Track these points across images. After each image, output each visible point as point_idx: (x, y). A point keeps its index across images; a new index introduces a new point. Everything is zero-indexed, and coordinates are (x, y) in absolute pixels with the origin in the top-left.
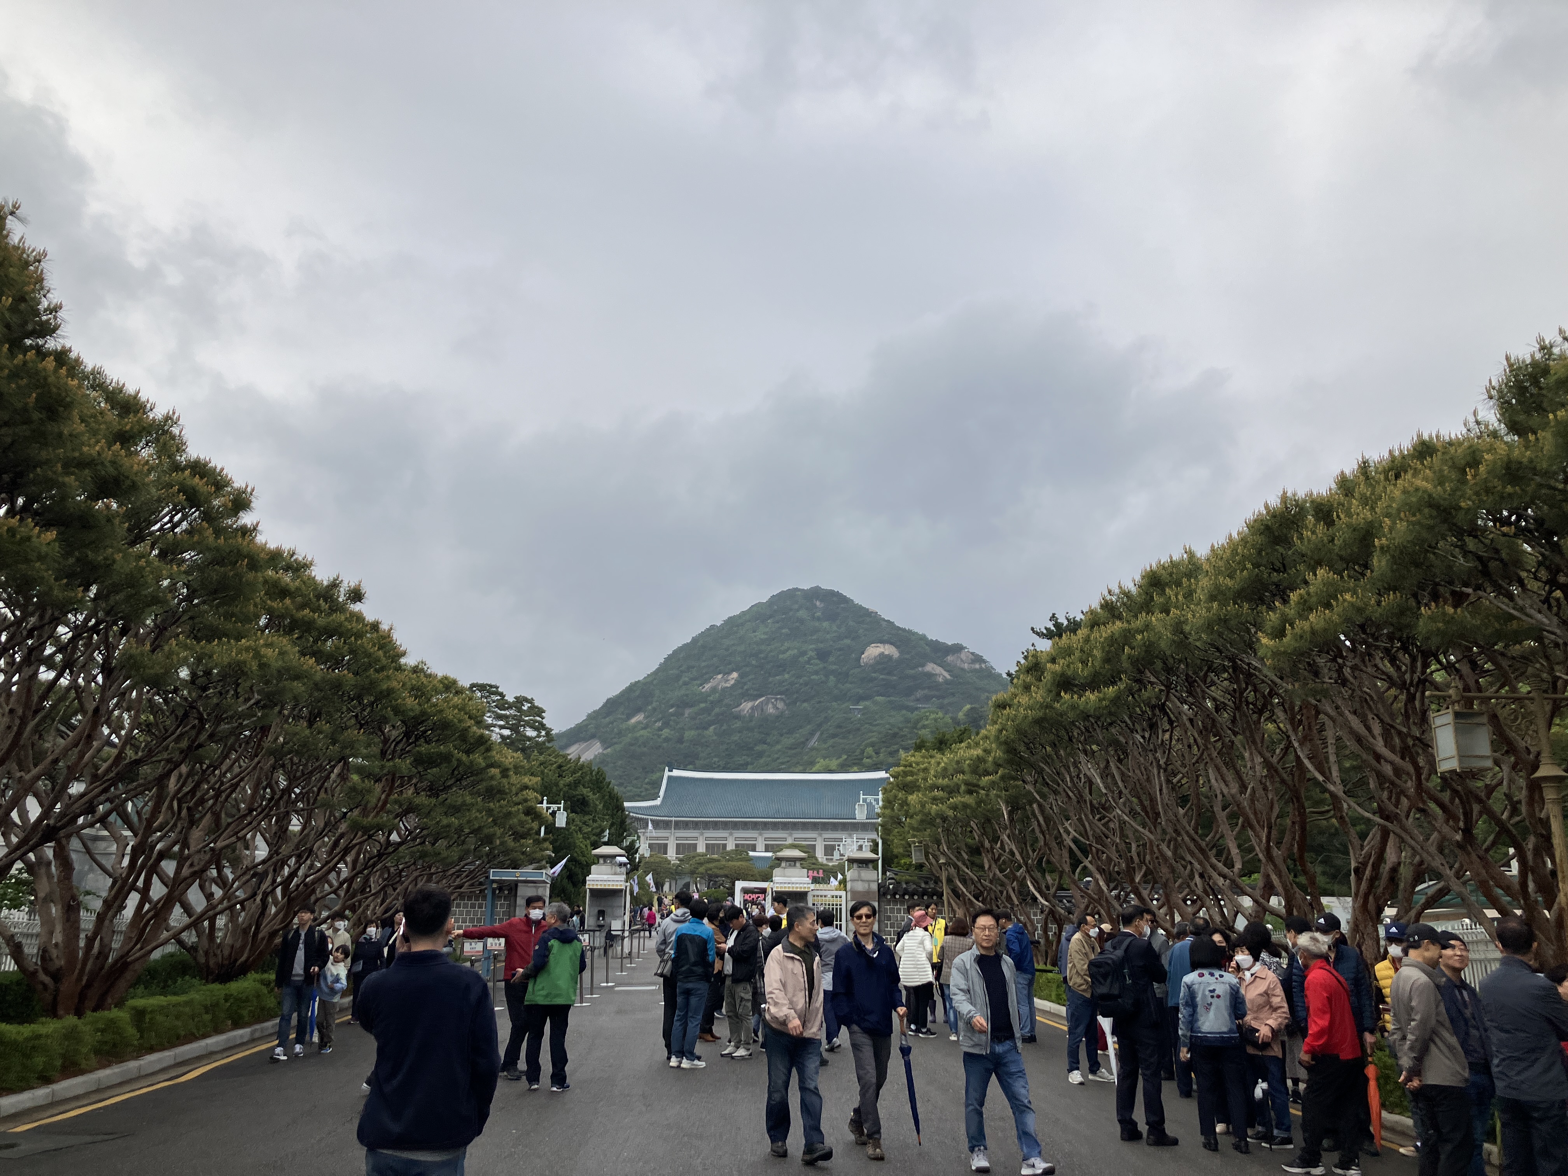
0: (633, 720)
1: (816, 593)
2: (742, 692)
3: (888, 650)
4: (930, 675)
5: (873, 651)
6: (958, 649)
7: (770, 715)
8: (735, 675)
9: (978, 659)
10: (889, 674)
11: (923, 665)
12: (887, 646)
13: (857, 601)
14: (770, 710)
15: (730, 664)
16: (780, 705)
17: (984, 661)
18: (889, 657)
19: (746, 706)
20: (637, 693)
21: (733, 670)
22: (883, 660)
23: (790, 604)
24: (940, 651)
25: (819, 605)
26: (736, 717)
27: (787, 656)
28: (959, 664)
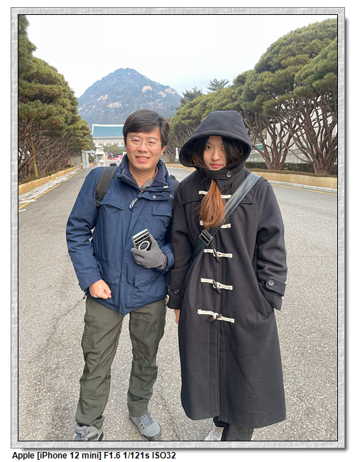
1: (127, 69)
2: (108, 101)
3: (150, 88)
4: (160, 95)
5: (145, 88)
6: (168, 87)
8: (107, 96)
11: (159, 92)
15: (105, 92)
16: (120, 105)
17: (175, 91)
18: (150, 90)
19: (111, 105)
22: (148, 91)
23: (120, 73)
24: (163, 88)
25: (129, 74)
26: (108, 108)
27: (121, 90)
28: (168, 92)
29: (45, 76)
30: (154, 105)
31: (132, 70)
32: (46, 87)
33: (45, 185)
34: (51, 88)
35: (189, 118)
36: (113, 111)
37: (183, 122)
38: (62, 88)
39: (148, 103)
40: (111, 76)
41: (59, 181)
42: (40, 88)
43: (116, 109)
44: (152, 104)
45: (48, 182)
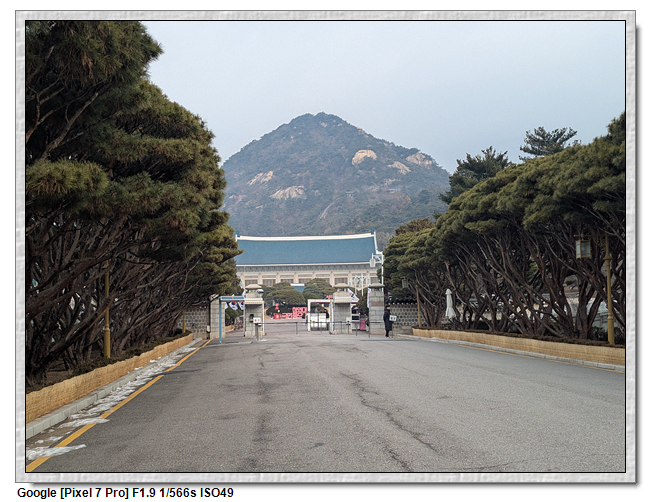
1: (322, 116)
2: (273, 185)
3: (370, 154)
4: (396, 169)
5: (360, 155)
6: (414, 151)
7: (295, 198)
8: (271, 173)
9: (428, 158)
10: (369, 169)
11: (392, 164)
12: (369, 151)
13: (348, 122)
14: (294, 195)
15: (267, 165)
16: (301, 192)
17: (432, 159)
18: (370, 158)
19: (278, 194)
21: (270, 170)
22: (367, 161)
23: (305, 125)
24: (403, 153)
25: (324, 125)
26: (273, 200)
27: (304, 160)
28: (416, 162)
29: (164, 120)
30: (379, 192)
31: (332, 117)
32: (165, 144)
33: (127, 378)
34: (177, 147)
35: (485, 216)
36: (282, 206)
37: (469, 226)
38: (200, 146)
39: (366, 188)
40: (283, 132)
41: (157, 370)
42: (151, 145)
43: (291, 202)
44: (375, 188)
45: (132, 371)
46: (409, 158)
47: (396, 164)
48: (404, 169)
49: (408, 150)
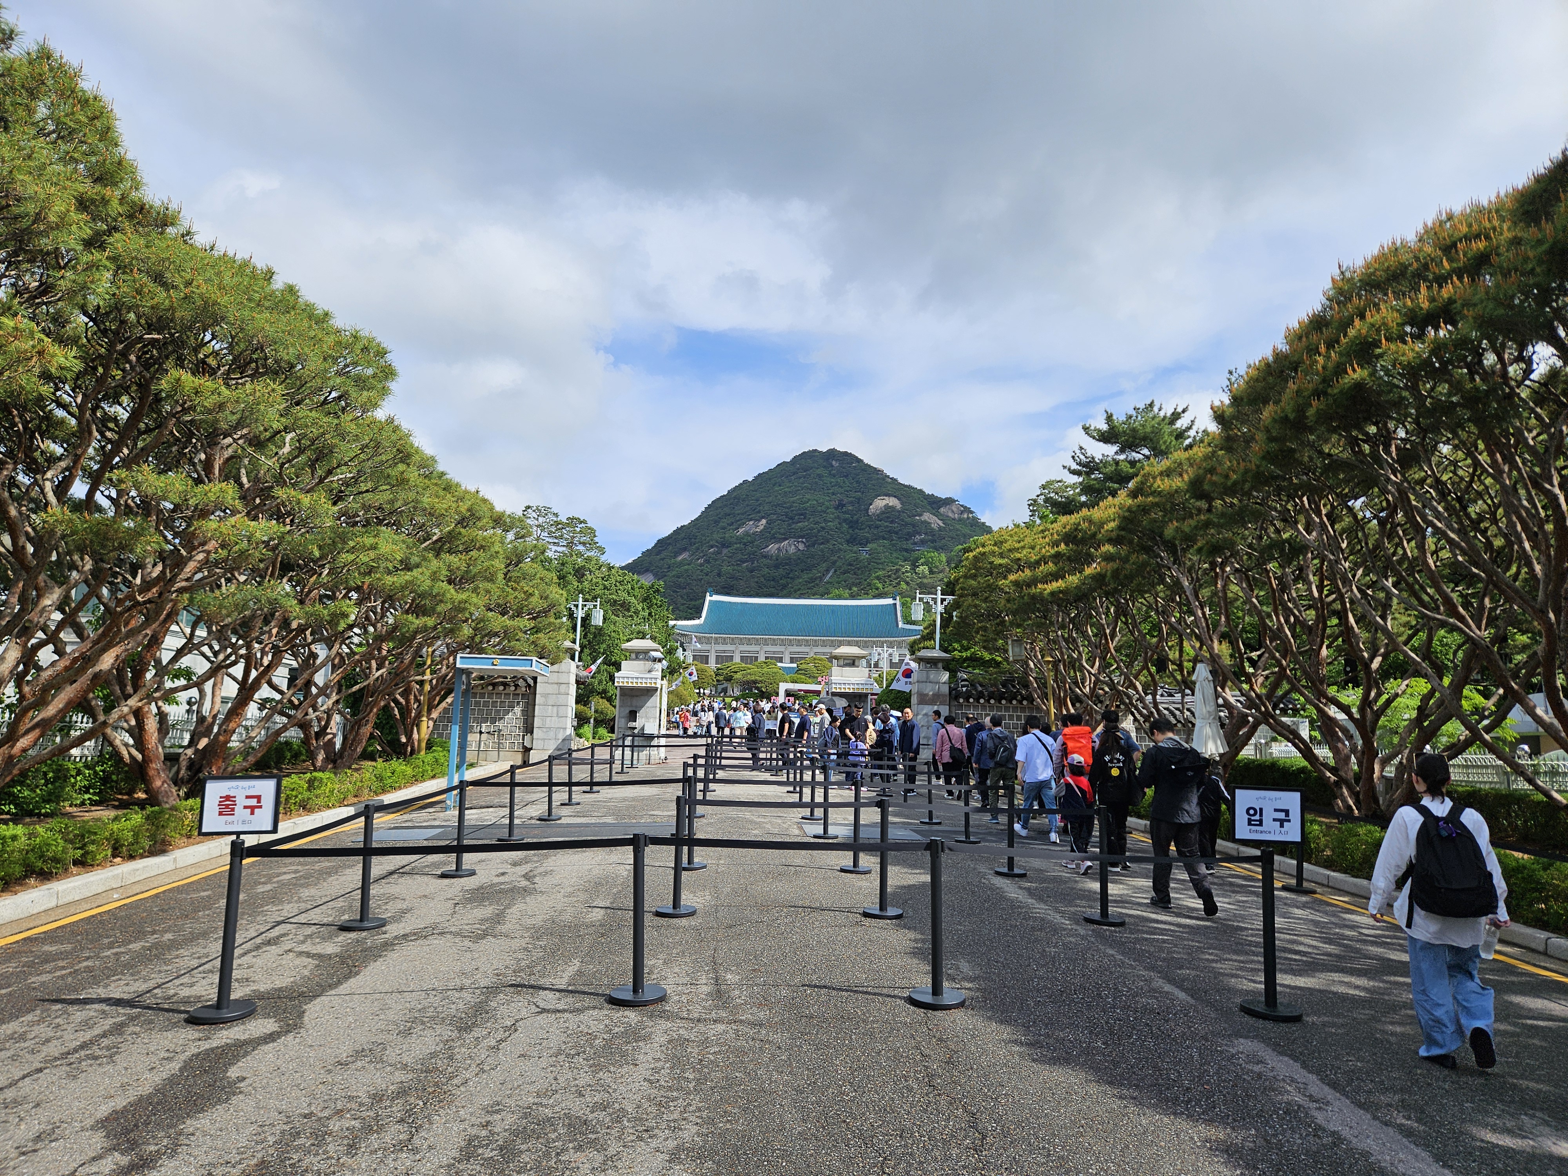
0: (680, 558)
1: (832, 453)
2: (770, 536)
3: (893, 502)
4: (926, 523)
5: (880, 503)
6: (949, 501)
7: (793, 555)
8: (764, 521)
9: (967, 510)
10: (892, 522)
11: (920, 515)
12: (892, 499)
13: (866, 461)
14: (793, 550)
15: (759, 512)
16: (802, 547)
17: (972, 512)
18: (893, 508)
19: (772, 548)
20: (683, 535)
21: (763, 517)
22: (889, 510)
23: (810, 463)
24: (935, 503)
25: (835, 464)
26: (765, 556)
28: (950, 515)
43: (788, 559)
46: (942, 510)
47: (927, 516)
48: (935, 522)
49: (941, 500)
